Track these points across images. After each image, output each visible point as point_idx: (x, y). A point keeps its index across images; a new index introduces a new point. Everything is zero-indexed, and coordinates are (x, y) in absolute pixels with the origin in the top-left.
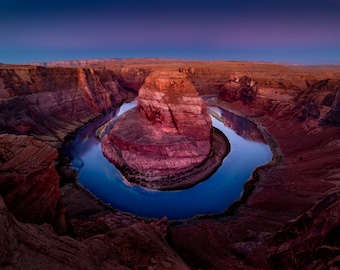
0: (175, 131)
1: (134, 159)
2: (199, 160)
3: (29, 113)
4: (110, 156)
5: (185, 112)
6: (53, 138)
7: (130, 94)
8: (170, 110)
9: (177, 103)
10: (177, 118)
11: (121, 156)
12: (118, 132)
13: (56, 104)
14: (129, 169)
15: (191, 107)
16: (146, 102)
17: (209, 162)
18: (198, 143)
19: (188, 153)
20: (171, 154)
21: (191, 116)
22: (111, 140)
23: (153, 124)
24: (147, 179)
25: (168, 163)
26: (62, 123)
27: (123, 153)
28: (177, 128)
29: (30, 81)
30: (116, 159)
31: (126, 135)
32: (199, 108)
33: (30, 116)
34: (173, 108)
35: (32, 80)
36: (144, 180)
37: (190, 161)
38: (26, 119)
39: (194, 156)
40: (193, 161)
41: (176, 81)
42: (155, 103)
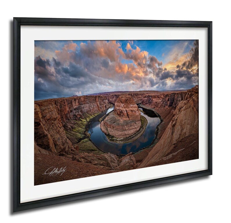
0: (128, 119)
1: (112, 131)
2: (138, 129)
3: (81, 111)
4: (103, 130)
5: (132, 111)
6: (85, 121)
7: (112, 105)
8: (126, 111)
9: (129, 108)
10: (129, 113)
11: (107, 130)
12: (107, 120)
13: (88, 108)
14: (110, 136)
15: (134, 109)
16: (118, 108)
17: (141, 129)
18: (137, 122)
19: (133, 127)
20: (127, 129)
21: (134, 112)
22: (104, 123)
23: (120, 117)
24: (117, 139)
25: (126, 132)
26: (89, 115)
27: (108, 129)
28: (129, 118)
29: (83, 100)
30: (105, 131)
31: (110, 122)
32: (136, 109)
33: (81, 112)
34: (127, 110)
35: (84, 100)
36: (116, 140)
37: (134, 130)
38: (80, 113)
39: (136, 128)
40: (136, 130)
41: (128, 99)
42: (121, 108)
